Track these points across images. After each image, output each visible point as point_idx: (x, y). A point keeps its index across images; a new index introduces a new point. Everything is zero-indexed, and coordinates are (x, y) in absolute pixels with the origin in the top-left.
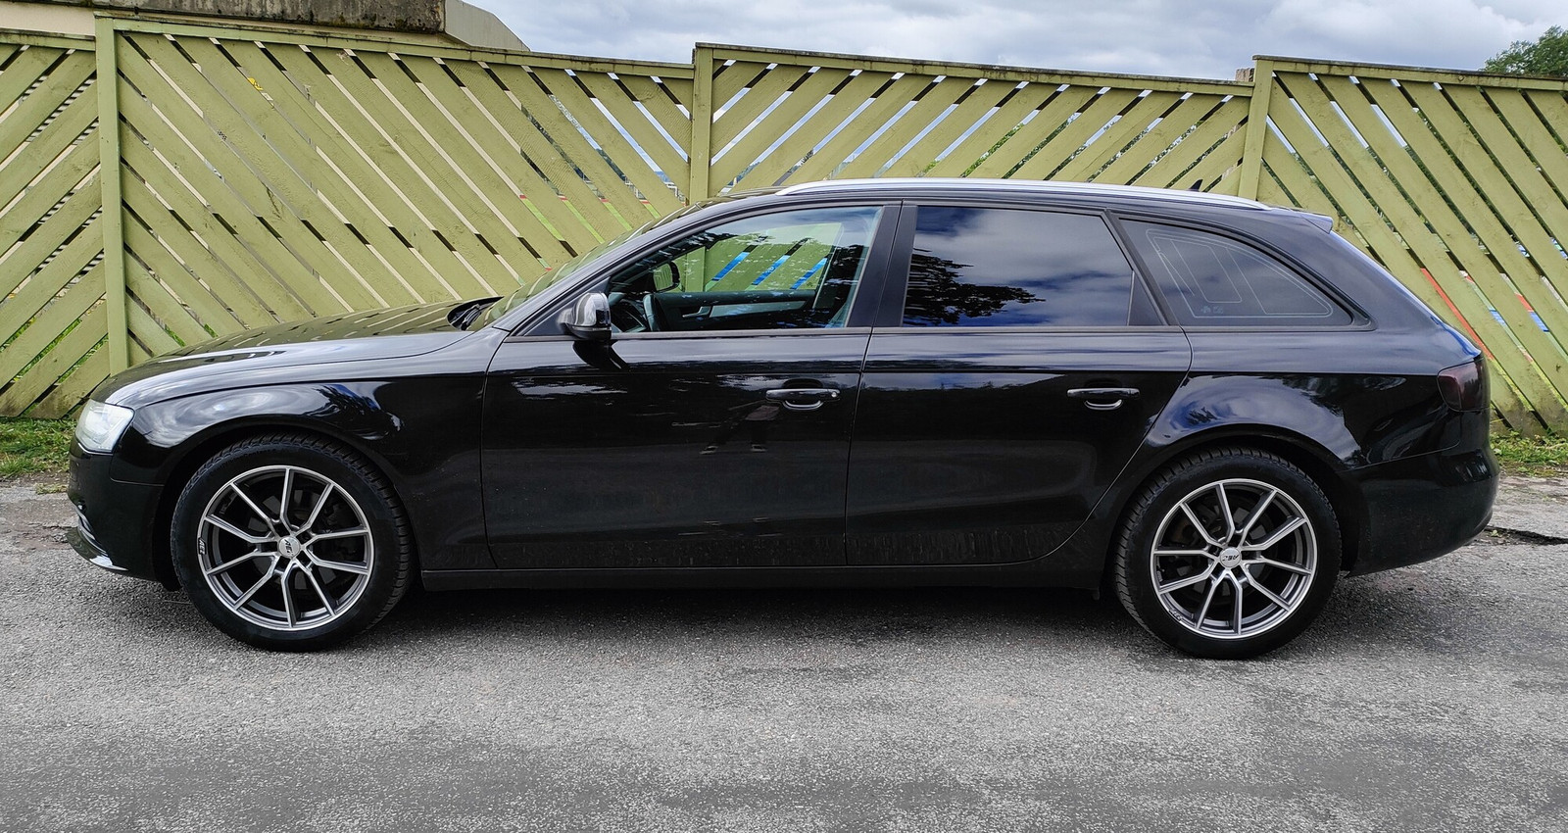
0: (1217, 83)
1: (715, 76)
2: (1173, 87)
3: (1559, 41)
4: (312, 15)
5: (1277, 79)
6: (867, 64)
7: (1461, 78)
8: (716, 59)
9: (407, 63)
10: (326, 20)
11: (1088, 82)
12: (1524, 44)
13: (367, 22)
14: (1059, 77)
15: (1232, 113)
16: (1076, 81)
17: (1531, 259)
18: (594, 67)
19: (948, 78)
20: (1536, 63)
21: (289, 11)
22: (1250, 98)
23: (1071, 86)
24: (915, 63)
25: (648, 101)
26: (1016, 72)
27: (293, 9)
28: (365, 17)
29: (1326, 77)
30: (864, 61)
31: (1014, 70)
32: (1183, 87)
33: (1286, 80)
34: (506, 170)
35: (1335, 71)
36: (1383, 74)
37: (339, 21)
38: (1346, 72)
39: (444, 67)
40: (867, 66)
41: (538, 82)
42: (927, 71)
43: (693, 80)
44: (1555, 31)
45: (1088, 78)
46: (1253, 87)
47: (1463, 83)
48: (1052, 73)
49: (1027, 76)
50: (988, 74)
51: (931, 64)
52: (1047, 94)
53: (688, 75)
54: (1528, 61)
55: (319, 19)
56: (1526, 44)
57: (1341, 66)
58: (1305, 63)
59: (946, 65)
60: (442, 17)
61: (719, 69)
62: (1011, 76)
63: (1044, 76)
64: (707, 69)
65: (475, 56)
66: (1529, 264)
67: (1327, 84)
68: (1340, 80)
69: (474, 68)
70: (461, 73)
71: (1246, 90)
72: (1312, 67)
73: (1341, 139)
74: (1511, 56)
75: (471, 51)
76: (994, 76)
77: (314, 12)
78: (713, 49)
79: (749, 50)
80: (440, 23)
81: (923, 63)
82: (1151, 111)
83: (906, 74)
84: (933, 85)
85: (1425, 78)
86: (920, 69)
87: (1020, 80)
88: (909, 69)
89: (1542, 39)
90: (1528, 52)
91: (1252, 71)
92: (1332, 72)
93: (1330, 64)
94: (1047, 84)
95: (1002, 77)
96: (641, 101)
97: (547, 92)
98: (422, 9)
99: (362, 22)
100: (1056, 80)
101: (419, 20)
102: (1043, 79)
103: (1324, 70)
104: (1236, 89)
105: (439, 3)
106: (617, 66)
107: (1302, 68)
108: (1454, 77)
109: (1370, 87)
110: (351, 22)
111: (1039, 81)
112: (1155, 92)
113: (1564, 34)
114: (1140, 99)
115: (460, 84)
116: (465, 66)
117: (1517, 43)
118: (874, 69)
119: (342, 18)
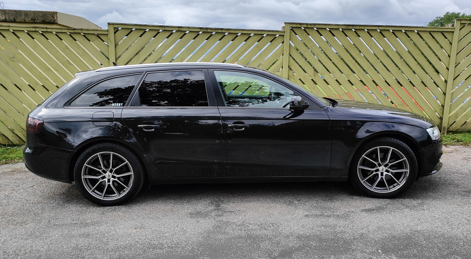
0: (273, 31)
1: (115, 33)
2: (260, 33)
3: (449, 16)
4: (15, 19)
5: (292, 29)
6: (163, 28)
7: (347, 27)
8: (116, 28)
9: (16, 33)
10: (19, 21)
11: (233, 32)
12: (439, 17)
13: (33, 21)
14: (224, 30)
15: (279, 40)
16: (230, 32)
17: (374, 81)
18: (75, 31)
19: (190, 32)
20: (443, 23)
21: (7, 19)
22: (284, 35)
23: (229, 33)
24: (179, 27)
25: (94, 41)
26: (211, 29)
27: (9, 18)
28: (32, 20)
29: (307, 28)
30: (163, 27)
31: (210, 29)
32: (263, 33)
33: (295, 30)
34: (50, 64)
35: (309, 26)
36: (323, 27)
37: (24, 21)
38: (312, 26)
39: (28, 33)
40: (164, 29)
41: (58, 37)
42: (183, 29)
43: (108, 34)
44: (448, 13)
45: (233, 31)
46: (284, 32)
47: (348, 28)
48: (222, 29)
49: (214, 30)
50: (202, 30)
51: (184, 27)
52: (222, 36)
53: (106, 33)
54: (441, 22)
55: (17, 20)
56: (440, 17)
57: (311, 24)
58: (300, 24)
59: (188, 28)
60: (56, 18)
61: (116, 31)
62: (209, 31)
63: (220, 30)
64: (112, 31)
65: (37, 30)
66: (373, 83)
67: (307, 30)
68: (310, 29)
69: (37, 33)
70: (33, 35)
71: (282, 33)
72: (302, 25)
73: (312, 47)
74: (436, 21)
75: (36, 28)
76: (204, 31)
77: (15, 18)
78: (113, 24)
79: (125, 24)
80: (55, 20)
81: (181, 27)
82: (254, 40)
83: (176, 31)
84: (185, 34)
85: (336, 27)
86: (180, 29)
87: (212, 31)
88: (177, 29)
89: (444, 16)
90: (441, 19)
91: (284, 27)
92: (308, 27)
93: (307, 24)
94: (221, 33)
95: (206, 31)
96: (92, 41)
97: (61, 39)
98: (50, 16)
99: (31, 21)
100: (223, 31)
101: (49, 20)
102: (219, 31)
103: (305, 26)
104: (279, 33)
105: (55, 14)
106: (83, 31)
107: (299, 26)
108: (345, 27)
109: (320, 31)
110: (28, 21)
111: (218, 32)
112: (255, 34)
113: (451, 14)
114: (238, 36)
115: (33, 38)
116: (34, 33)
117: (438, 17)
118: (166, 29)
119: (24, 20)
